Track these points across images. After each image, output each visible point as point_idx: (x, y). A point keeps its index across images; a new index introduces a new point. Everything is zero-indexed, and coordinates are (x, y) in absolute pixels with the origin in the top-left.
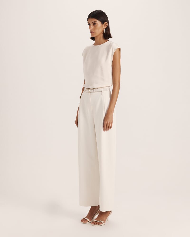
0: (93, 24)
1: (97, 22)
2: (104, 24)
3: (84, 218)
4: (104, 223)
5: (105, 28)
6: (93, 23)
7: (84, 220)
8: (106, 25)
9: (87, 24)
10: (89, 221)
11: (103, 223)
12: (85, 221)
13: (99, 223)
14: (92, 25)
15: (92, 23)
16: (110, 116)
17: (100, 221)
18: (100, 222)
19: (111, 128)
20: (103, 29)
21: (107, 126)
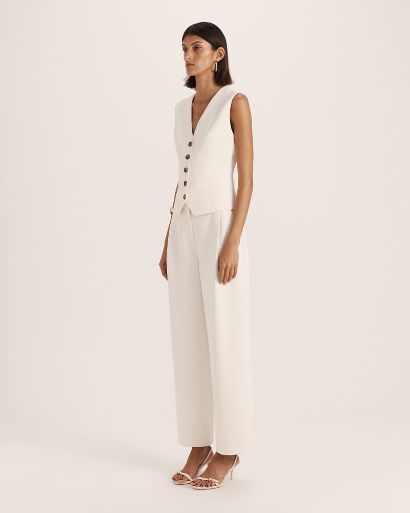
0: (193, 48)
1: (202, 44)
2: (218, 51)
3: (178, 474)
4: (219, 483)
5: (219, 59)
6: (194, 45)
7: (178, 478)
8: (221, 55)
9: (181, 48)
10: (189, 480)
11: (217, 484)
12: (182, 479)
13: (208, 484)
14: (191, 49)
15: (192, 44)
16: (232, 250)
17: (211, 479)
18: (209, 481)
19: (234, 276)
20: (215, 62)
21: (226, 272)
